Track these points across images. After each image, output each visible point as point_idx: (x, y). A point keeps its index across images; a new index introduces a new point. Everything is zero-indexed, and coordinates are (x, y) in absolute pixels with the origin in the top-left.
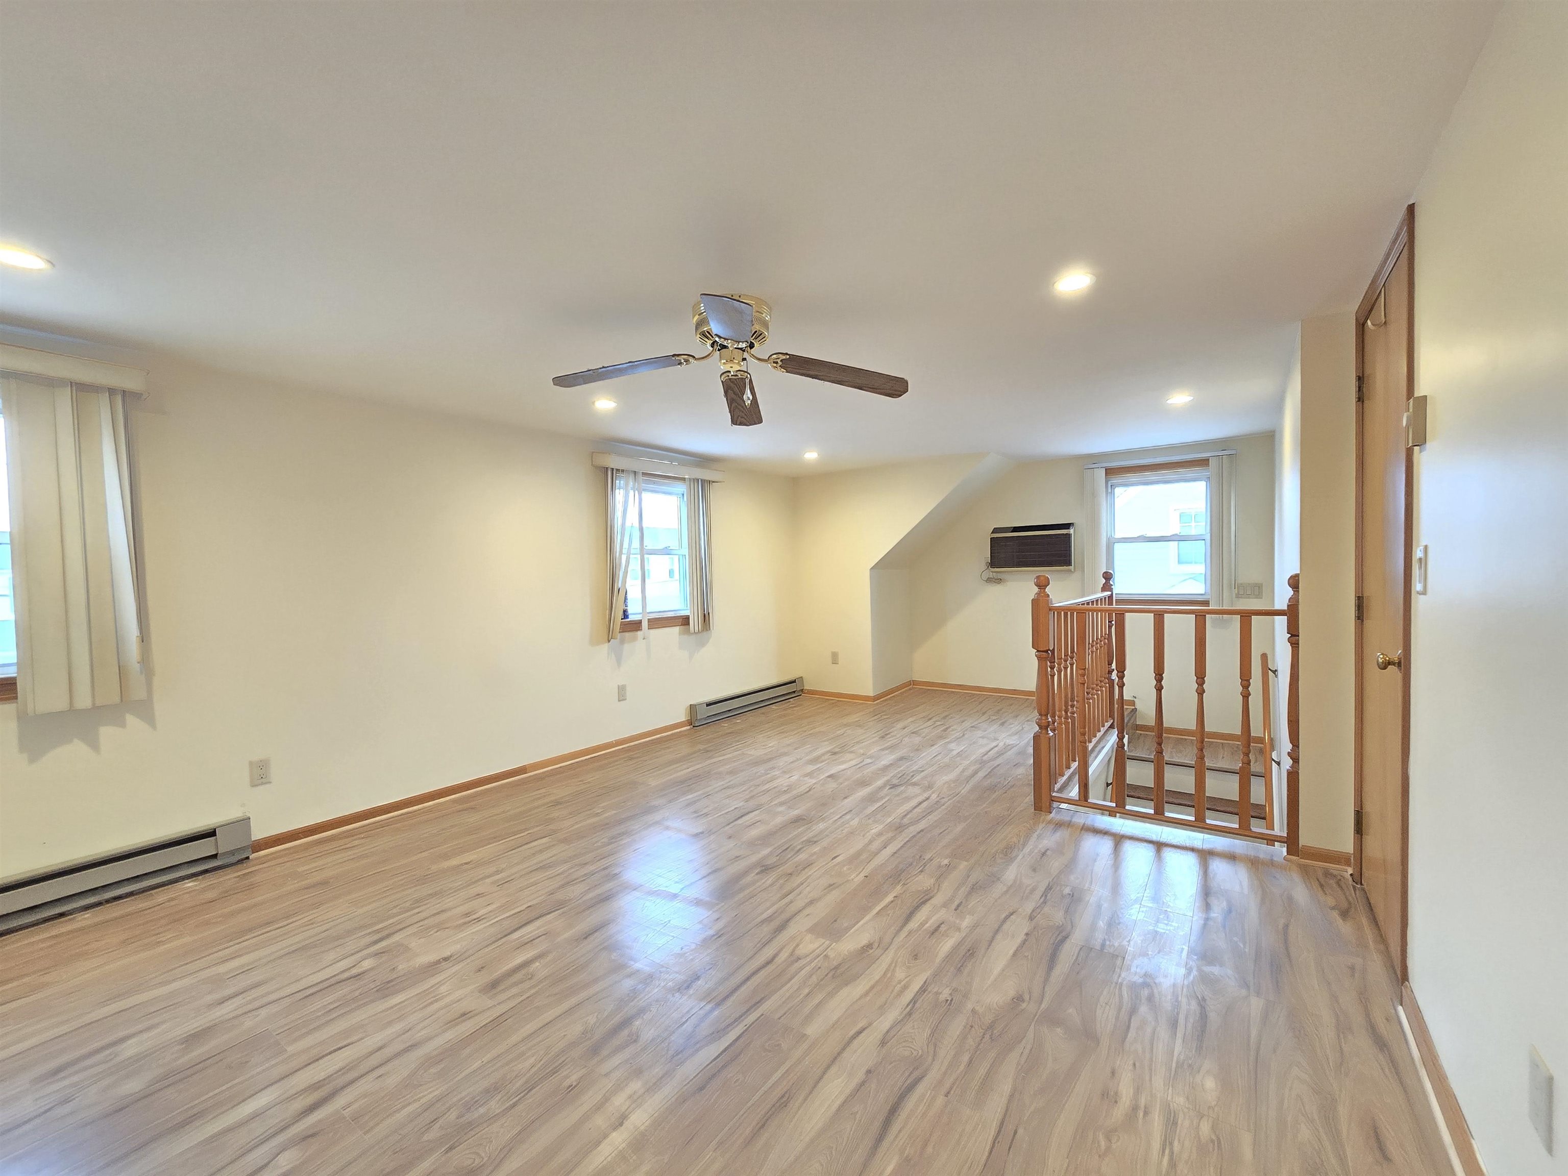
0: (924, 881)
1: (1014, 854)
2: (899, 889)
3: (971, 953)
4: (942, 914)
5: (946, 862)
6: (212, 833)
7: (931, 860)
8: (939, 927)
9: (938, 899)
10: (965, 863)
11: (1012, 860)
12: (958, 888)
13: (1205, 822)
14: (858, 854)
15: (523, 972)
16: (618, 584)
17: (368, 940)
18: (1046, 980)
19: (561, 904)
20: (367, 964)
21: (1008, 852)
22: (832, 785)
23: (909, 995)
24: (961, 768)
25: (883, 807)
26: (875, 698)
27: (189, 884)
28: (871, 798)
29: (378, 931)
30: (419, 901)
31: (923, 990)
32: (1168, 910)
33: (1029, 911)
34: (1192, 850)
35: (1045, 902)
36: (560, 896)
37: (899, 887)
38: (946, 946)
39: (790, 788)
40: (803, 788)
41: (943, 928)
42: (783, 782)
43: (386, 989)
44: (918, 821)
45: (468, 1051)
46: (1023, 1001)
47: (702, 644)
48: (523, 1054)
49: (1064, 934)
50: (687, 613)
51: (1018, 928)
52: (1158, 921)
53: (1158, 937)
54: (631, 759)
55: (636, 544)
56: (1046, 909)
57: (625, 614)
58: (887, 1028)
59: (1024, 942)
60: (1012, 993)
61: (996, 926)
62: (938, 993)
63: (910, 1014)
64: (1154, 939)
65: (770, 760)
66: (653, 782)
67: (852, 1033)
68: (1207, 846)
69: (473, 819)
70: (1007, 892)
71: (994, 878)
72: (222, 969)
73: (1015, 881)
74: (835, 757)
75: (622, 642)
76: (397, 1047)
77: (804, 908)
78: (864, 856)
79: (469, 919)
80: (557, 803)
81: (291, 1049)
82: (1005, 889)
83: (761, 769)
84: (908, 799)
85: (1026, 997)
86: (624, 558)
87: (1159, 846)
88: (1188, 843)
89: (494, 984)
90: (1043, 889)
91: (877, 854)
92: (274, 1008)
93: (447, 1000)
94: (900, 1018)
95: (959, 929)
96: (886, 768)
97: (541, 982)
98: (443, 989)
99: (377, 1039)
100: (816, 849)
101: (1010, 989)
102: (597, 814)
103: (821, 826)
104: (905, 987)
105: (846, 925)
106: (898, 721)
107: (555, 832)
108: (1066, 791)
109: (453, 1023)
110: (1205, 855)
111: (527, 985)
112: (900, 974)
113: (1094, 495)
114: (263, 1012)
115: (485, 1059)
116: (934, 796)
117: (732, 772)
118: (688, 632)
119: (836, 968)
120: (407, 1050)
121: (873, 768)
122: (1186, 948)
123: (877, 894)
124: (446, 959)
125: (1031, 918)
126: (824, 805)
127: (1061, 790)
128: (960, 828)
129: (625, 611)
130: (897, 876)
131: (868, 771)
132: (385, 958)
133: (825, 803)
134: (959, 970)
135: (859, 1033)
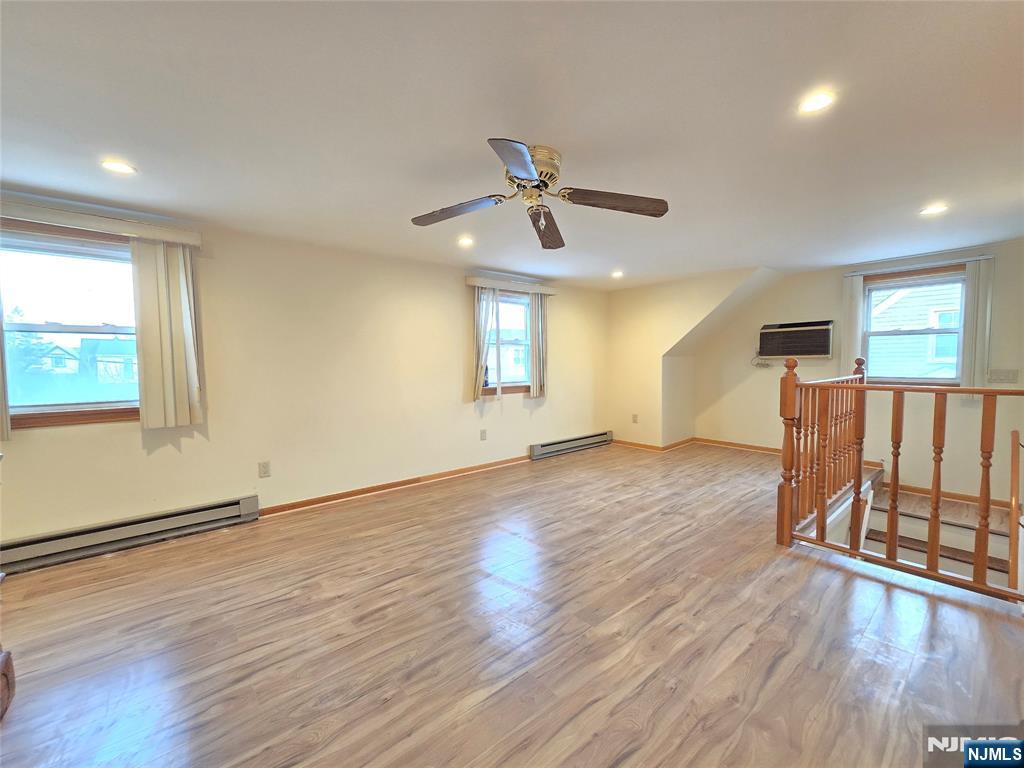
0: (674, 589)
1: (753, 577)
2: (651, 592)
3: (699, 653)
4: (683, 617)
5: (694, 576)
6: (237, 503)
7: (682, 572)
8: (677, 627)
9: (682, 605)
10: (709, 579)
11: (751, 581)
12: (700, 599)
13: (936, 571)
14: (627, 561)
15: (381, 613)
16: (482, 362)
17: (301, 577)
18: (762, 687)
19: (417, 570)
20: (296, 593)
21: (748, 575)
22: (618, 508)
23: (642, 678)
24: (721, 505)
25: (652, 529)
26: (664, 449)
27: (225, 531)
28: (645, 521)
29: (307, 573)
30: (337, 556)
31: (654, 676)
32: (890, 644)
33: (757, 626)
34: (922, 594)
35: (772, 620)
36: (417, 565)
37: (653, 590)
38: (681, 643)
39: (588, 507)
40: (597, 509)
41: (681, 628)
42: (584, 503)
43: (302, 610)
44: (677, 542)
45: (332, 662)
46: (737, 701)
47: (540, 405)
48: (365, 669)
49: (784, 650)
50: (528, 384)
51: (745, 639)
52: (878, 652)
53: (876, 667)
54: (487, 478)
55: (494, 337)
56: (773, 627)
57: (486, 383)
58: (619, 701)
59: (748, 650)
60: (729, 693)
61: (726, 634)
62: (665, 681)
63: (639, 694)
64: (872, 667)
65: (578, 486)
66: (496, 495)
67: (589, 701)
68: (938, 593)
69: (382, 508)
70: (739, 608)
71: (732, 594)
72: (223, 583)
73: (749, 599)
74: (625, 488)
75: (484, 401)
76: (295, 650)
77: (577, 596)
78: (629, 564)
79: (361, 571)
80: (433, 503)
81: (241, 640)
82: (739, 604)
83: (570, 493)
84: (673, 524)
85: (741, 699)
86: (486, 345)
87: (890, 587)
88: (919, 588)
89: (361, 618)
90: (773, 609)
91: (642, 562)
92: (240, 612)
93: (332, 624)
94: (630, 696)
95: (694, 632)
96: (661, 500)
97: (389, 621)
98: (333, 616)
99: (286, 642)
100: (596, 553)
101: (728, 689)
102: (456, 513)
103: (603, 537)
104: (639, 672)
105: (605, 614)
106: (678, 466)
107: (427, 521)
108: (807, 531)
109: (331, 640)
110: (934, 601)
111: (381, 622)
112: (638, 660)
113: (852, 298)
114: (234, 614)
115: (342, 669)
116: (695, 525)
117: (550, 493)
118: (529, 397)
119: (590, 646)
120: (300, 653)
121: (652, 499)
122: (903, 682)
123: (633, 594)
124: (339, 597)
125: (758, 632)
126: (609, 522)
127: (803, 530)
128: (711, 550)
129: (486, 382)
130: (652, 582)
131: (648, 501)
132: (307, 590)
133: (610, 521)
134: (687, 665)
135: (596, 701)
